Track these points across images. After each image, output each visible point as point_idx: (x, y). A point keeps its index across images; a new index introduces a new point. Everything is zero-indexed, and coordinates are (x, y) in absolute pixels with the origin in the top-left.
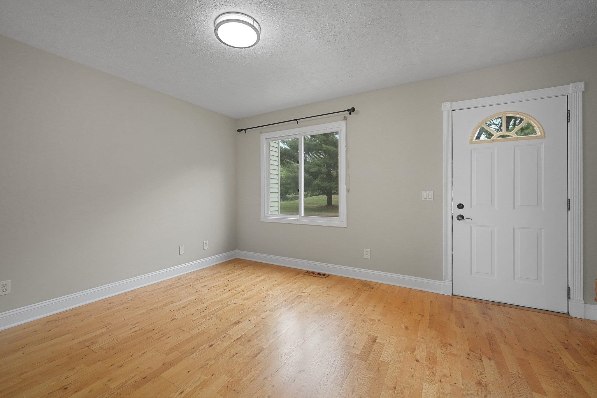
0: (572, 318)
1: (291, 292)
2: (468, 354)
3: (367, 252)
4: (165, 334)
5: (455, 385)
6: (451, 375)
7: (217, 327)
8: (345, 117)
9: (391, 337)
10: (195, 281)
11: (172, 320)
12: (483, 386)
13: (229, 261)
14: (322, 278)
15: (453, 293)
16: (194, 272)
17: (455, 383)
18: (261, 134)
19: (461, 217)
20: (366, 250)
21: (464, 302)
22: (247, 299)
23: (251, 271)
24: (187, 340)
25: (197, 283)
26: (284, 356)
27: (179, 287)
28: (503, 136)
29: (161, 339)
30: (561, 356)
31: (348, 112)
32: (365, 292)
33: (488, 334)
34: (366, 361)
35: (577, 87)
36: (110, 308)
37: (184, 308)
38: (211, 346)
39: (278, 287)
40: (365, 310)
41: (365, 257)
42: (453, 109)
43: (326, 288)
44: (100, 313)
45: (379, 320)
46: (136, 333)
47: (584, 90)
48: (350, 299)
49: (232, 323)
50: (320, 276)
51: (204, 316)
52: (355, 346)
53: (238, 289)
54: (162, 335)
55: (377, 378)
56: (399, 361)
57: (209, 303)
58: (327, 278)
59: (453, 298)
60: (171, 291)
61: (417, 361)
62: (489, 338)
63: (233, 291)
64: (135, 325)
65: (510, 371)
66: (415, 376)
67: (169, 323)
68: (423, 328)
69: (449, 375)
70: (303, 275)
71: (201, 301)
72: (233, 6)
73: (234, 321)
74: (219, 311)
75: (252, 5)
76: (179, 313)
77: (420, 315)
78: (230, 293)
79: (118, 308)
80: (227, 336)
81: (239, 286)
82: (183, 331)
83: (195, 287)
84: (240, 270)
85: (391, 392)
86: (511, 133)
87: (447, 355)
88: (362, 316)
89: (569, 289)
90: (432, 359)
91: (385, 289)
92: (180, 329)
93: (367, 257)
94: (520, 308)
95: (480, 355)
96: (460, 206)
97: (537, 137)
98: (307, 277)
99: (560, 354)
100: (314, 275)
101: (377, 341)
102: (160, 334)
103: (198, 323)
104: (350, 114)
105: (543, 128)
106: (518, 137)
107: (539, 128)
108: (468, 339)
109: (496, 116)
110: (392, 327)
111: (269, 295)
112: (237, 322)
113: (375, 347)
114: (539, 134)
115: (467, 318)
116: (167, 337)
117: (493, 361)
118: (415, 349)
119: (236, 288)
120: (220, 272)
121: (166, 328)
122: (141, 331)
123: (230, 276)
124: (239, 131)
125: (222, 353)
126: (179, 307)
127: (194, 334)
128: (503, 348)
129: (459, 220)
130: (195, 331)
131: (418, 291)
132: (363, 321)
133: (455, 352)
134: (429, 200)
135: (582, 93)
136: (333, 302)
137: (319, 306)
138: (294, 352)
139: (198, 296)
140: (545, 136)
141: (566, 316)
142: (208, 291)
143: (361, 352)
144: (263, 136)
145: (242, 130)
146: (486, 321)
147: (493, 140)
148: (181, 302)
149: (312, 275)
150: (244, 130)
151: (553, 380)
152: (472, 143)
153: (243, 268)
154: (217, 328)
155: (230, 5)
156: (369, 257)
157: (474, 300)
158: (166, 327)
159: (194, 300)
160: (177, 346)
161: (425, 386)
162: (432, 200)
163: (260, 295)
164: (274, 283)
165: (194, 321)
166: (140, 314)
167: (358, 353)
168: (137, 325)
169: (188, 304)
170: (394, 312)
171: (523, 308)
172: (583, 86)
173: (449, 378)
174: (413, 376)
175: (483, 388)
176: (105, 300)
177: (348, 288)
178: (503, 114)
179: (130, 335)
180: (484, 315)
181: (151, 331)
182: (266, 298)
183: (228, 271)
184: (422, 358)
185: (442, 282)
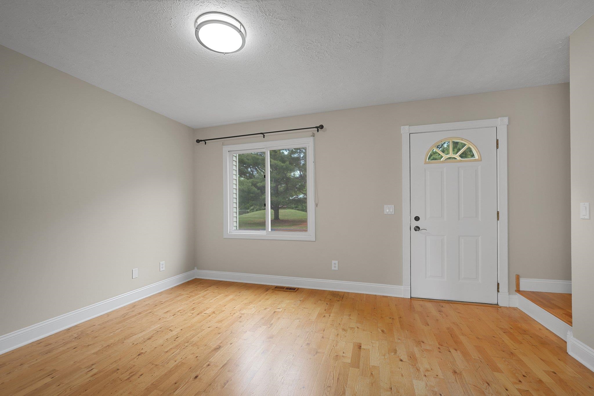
0: (500, 307)
1: (265, 309)
2: (439, 348)
3: (335, 264)
4: (135, 373)
5: (437, 377)
6: (431, 369)
7: (197, 355)
8: (313, 133)
9: (373, 342)
10: (154, 307)
11: (139, 355)
12: (458, 374)
13: (188, 282)
14: (292, 293)
15: (411, 296)
16: (150, 297)
17: (437, 376)
18: (223, 146)
19: (417, 228)
20: (333, 262)
21: (421, 303)
22: (221, 321)
23: (216, 291)
24: (166, 375)
25: (157, 309)
26: (279, 375)
27: (136, 315)
28: (450, 158)
29: (131, 379)
30: (503, 339)
31: (316, 129)
32: (337, 302)
33: (448, 329)
34: (359, 368)
35: (503, 121)
36: (49, 351)
37: (149, 339)
38: (196, 377)
39: (251, 305)
40: (343, 320)
41: (333, 268)
42: (410, 132)
43: (300, 302)
44: (36, 359)
45: (358, 328)
46: (96, 376)
47: (507, 123)
48: (325, 310)
49: (212, 349)
50: (290, 290)
51: (177, 346)
52: (344, 355)
53: (208, 312)
54: (131, 375)
55: (373, 382)
56: (387, 363)
57: (178, 330)
58: (297, 292)
59: (412, 301)
60: (128, 321)
61: (401, 360)
62: (450, 332)
63: (203, 314)
64: (91, 367)
65: (473, 357)
66: (404, 374)
67: (136, 359)
68: (397, 330)
69: (430, 369)
70: (272, 291)
71: (168, 329)
72: (222, 6)
73: (215, 346)
74: (193, 337)
75: (243, 9)
76: (146, 345)
77: (390, 318)
78: (199, 317)
79: (61, 349)
80: (211, 364)
81: (207, 308)
82: (157, 365)
83: (155, 314)
84: (203, 291)
85: (389, 393)
86: (456, 156)
87: (423, 351)
88: (342, 326)
89: (498, 284)
90: (412, 357)
91: (354, 298)
92: (153, 364)
93: (335, 269)
94: (464, 303)
95: (448, 347)
96: (417, 219)
97: (475, 159)
98: (277, 292)
99: (502, 338)
100: (284, 290)
101: (362, 347)
102: (128, 373)
103: (173, 354)
104: (318, 130)
105: (480, 153)
106: (461, 159)
107: (477, 152)
108: (435, 335)
109: (444, 141)
110: (371, 333)
111: (243, 314)
112: (218, 347)
113: (362, 353)
114: (476, 156)
115: (428, 316)
116: (138, 375)
117: (459, 352)
118: (396, 350)
119: (204, 310)
120: (181, 295)
121: (134, 366)
122: (101, 374)
123: (194, 298)
124: (198, 141)
125: (211, 384)
126: (143, 338)
127: (171, 367)
128: (462, 338)
129: (416, 230)
130: (172, 364)
131: (382, 296)
132: (344, 330)
133: (428, 348)
134: (390, 213)
135: (506, 125)
136: (310, 315)
137: (298, 320)
138: (288, 370)
139: (163, 323)
140: (481, 159)
141: (496, 306)
142: (173, 317)
143: (351, 360)
144: (226, 149)
145: (201, 141)
146: (443, 317)
147: (443, 161)
148: (144, 333)
149: (282, 290)
150: (204, 140)
151: (504, 359)
152: (426, 163)
153: (207, 289)
154: (197, 357)
155: (219, 4)
156: (337, 269)
157: (429, 300)
158: (134, 364)
159: (160, 329)
160: (154, 383)
161: (415, 382)
162: (393, 213)
163: (234, 315)
164: (245, 301)
165: (167, 352)
166: (94, 354)
167: (349, 361)
168: (93, 367)
169: (153, 334)
170: (368, 319)
171: (466, 303)
172: (507, 121)
173: (430, 371)
174: (402, 375)
175: (459, 376)
176: (39, 342)
177: (320, 300)
178: (450, 139)
179: (88, 380)
180: (440, 313)
181: (115, 371)
182: (241, 319)
183: (190, 292)
184: (405, 358)
185: (402, 286)
